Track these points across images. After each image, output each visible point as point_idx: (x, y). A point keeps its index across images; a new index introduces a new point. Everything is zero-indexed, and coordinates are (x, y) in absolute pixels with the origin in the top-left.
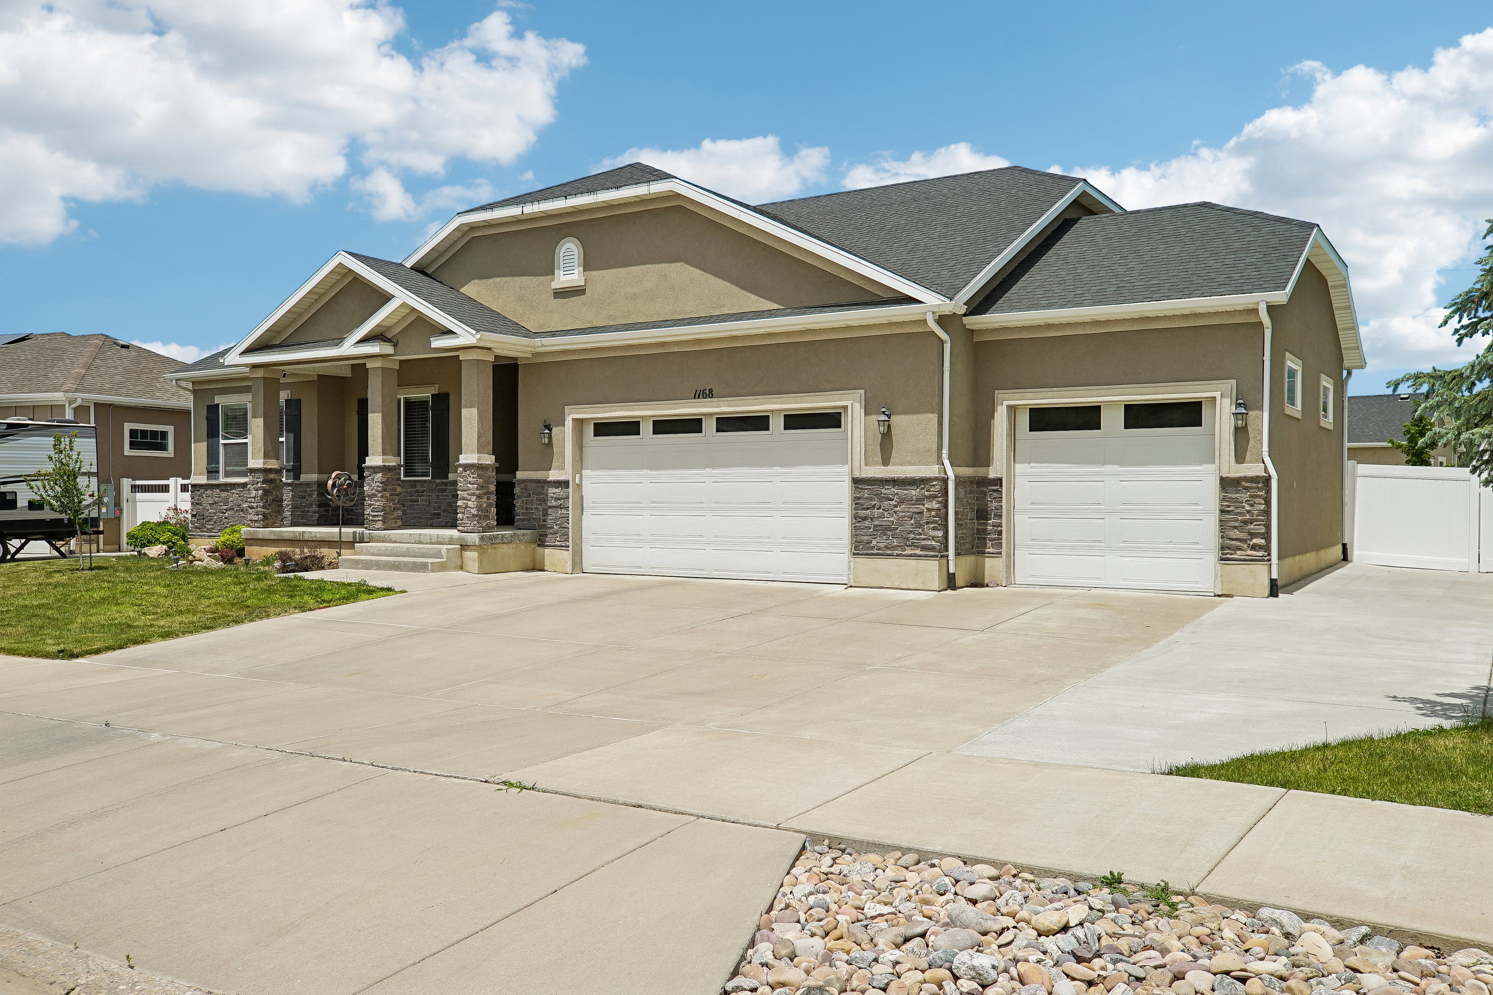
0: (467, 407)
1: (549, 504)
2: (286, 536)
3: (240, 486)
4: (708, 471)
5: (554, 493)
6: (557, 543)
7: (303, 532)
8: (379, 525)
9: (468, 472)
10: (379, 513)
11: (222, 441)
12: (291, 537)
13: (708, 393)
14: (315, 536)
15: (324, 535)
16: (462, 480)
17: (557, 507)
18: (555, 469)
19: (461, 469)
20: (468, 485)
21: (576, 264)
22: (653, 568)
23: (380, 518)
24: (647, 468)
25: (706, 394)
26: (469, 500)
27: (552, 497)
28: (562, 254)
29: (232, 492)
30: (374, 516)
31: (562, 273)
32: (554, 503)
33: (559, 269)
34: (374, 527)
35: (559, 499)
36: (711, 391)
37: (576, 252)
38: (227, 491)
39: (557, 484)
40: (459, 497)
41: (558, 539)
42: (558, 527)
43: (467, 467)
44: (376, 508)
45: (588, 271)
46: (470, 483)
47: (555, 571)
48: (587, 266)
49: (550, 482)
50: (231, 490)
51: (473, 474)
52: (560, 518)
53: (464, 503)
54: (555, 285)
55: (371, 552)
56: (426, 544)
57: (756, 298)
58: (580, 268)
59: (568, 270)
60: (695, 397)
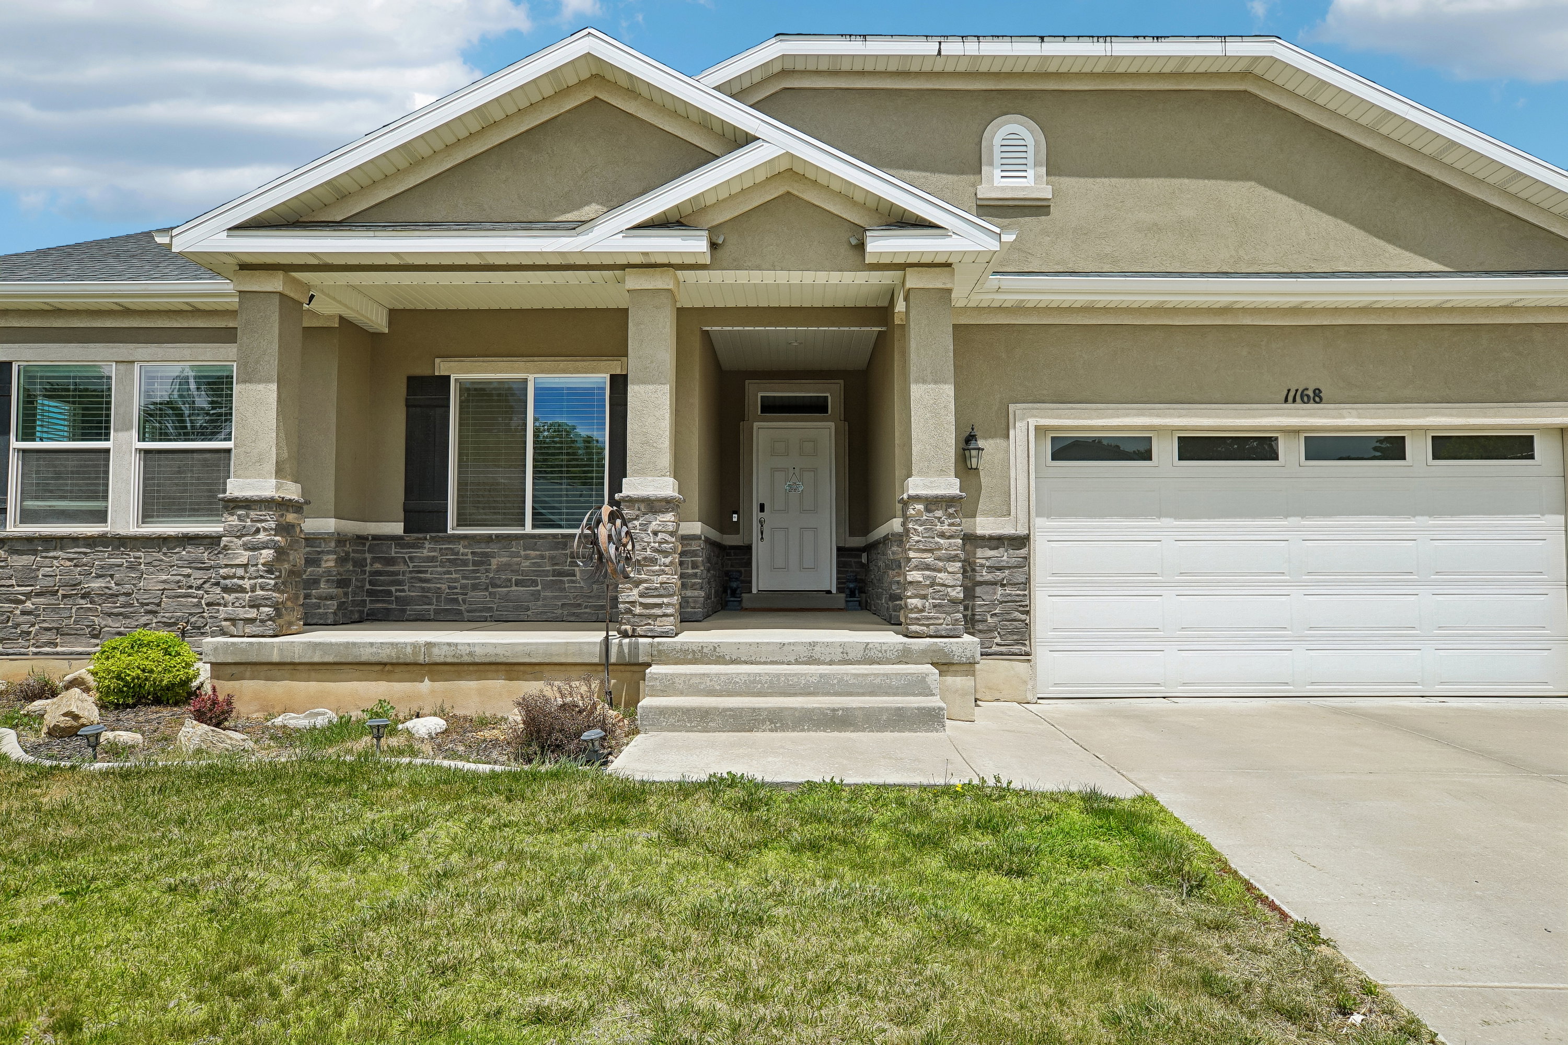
0: (924, 382)
1: (979, 579)
2: (366, 655)
3: (81, 542)
4: (1293, 521)
5: (988, 559)
6: (995, 649)
7: (429, 645)
8: (668, 624)
9: (939, 513)
10: (665, 600)
11: (15, 444)
12: (384, 656)
13: (1312, 395)
14: (470, 654)
15: (499, 651)
16: (920, 529)
17: (994, 583)
18: (986, 514)
19: (920, 507)
20: (937, 539)
21: (1031, 161)
22: (1184, 684)
23: (670, 611)
24: (1167, 516)
25: (1308, 396)
26: (940, 571)
27: (982, 566)
28: (997, 141)
29: (51, 554)
30: (645, 606)
31: (997, 173)
32: (989, 577)
33: (991, 164)
34: (651, 630)
35: (999, 569)
36: (1317, 392)
37: (1030, 141)
38: (35, 552)
39: (995, 543)
40: (914, 562)
41: (998, 640)
42: (995, 619)
43: (932, 503)
44: (656, 589)
45: (1055, 175)
46: (942, 535)
47: (998, 700)
48: (1054, 168)
49: (983, 538)
50: (47, 550)
51: (950, 516)
52: (1001, 603)
53: (928, 577)
54: (984, 192)
55: (702, 687)
56: (831, 663)
57: (1398, 251)
58: (1039, 169)
59: (1013, 168)
60: (1286, 401)
